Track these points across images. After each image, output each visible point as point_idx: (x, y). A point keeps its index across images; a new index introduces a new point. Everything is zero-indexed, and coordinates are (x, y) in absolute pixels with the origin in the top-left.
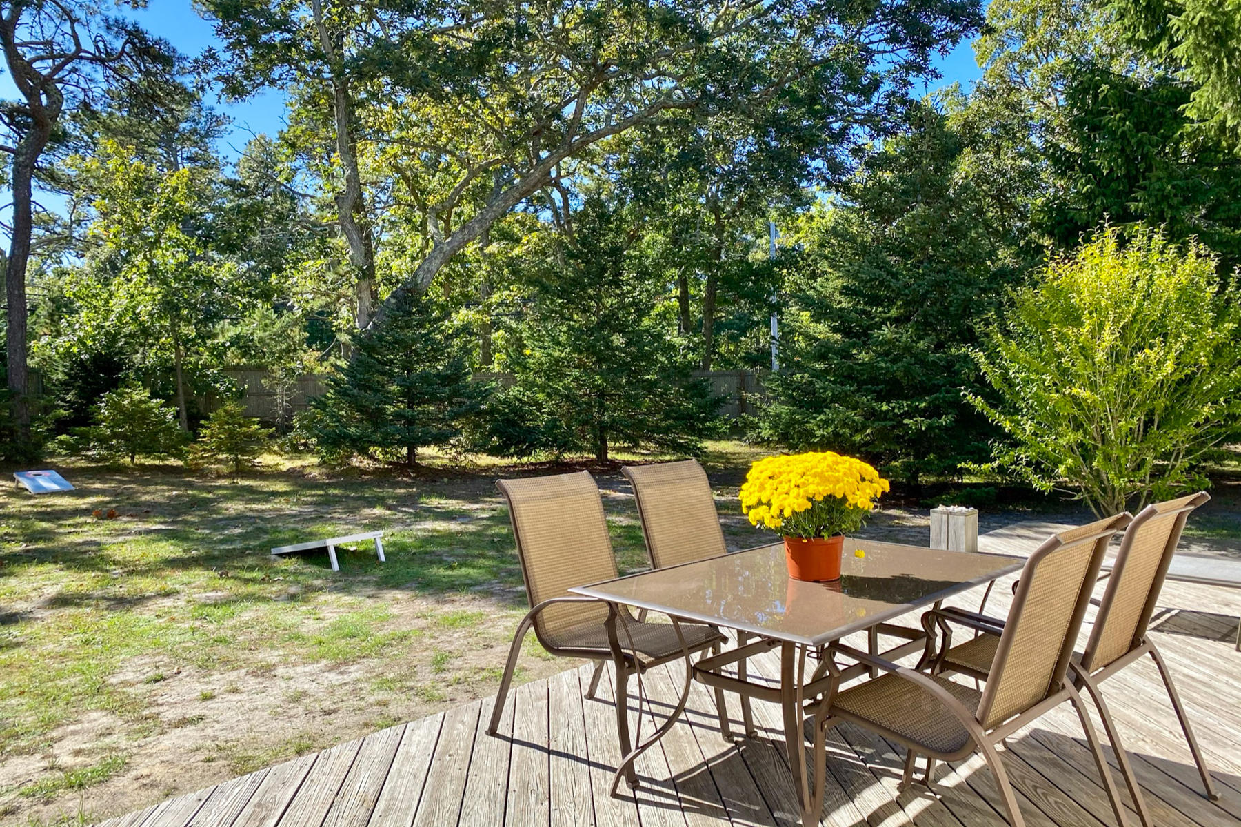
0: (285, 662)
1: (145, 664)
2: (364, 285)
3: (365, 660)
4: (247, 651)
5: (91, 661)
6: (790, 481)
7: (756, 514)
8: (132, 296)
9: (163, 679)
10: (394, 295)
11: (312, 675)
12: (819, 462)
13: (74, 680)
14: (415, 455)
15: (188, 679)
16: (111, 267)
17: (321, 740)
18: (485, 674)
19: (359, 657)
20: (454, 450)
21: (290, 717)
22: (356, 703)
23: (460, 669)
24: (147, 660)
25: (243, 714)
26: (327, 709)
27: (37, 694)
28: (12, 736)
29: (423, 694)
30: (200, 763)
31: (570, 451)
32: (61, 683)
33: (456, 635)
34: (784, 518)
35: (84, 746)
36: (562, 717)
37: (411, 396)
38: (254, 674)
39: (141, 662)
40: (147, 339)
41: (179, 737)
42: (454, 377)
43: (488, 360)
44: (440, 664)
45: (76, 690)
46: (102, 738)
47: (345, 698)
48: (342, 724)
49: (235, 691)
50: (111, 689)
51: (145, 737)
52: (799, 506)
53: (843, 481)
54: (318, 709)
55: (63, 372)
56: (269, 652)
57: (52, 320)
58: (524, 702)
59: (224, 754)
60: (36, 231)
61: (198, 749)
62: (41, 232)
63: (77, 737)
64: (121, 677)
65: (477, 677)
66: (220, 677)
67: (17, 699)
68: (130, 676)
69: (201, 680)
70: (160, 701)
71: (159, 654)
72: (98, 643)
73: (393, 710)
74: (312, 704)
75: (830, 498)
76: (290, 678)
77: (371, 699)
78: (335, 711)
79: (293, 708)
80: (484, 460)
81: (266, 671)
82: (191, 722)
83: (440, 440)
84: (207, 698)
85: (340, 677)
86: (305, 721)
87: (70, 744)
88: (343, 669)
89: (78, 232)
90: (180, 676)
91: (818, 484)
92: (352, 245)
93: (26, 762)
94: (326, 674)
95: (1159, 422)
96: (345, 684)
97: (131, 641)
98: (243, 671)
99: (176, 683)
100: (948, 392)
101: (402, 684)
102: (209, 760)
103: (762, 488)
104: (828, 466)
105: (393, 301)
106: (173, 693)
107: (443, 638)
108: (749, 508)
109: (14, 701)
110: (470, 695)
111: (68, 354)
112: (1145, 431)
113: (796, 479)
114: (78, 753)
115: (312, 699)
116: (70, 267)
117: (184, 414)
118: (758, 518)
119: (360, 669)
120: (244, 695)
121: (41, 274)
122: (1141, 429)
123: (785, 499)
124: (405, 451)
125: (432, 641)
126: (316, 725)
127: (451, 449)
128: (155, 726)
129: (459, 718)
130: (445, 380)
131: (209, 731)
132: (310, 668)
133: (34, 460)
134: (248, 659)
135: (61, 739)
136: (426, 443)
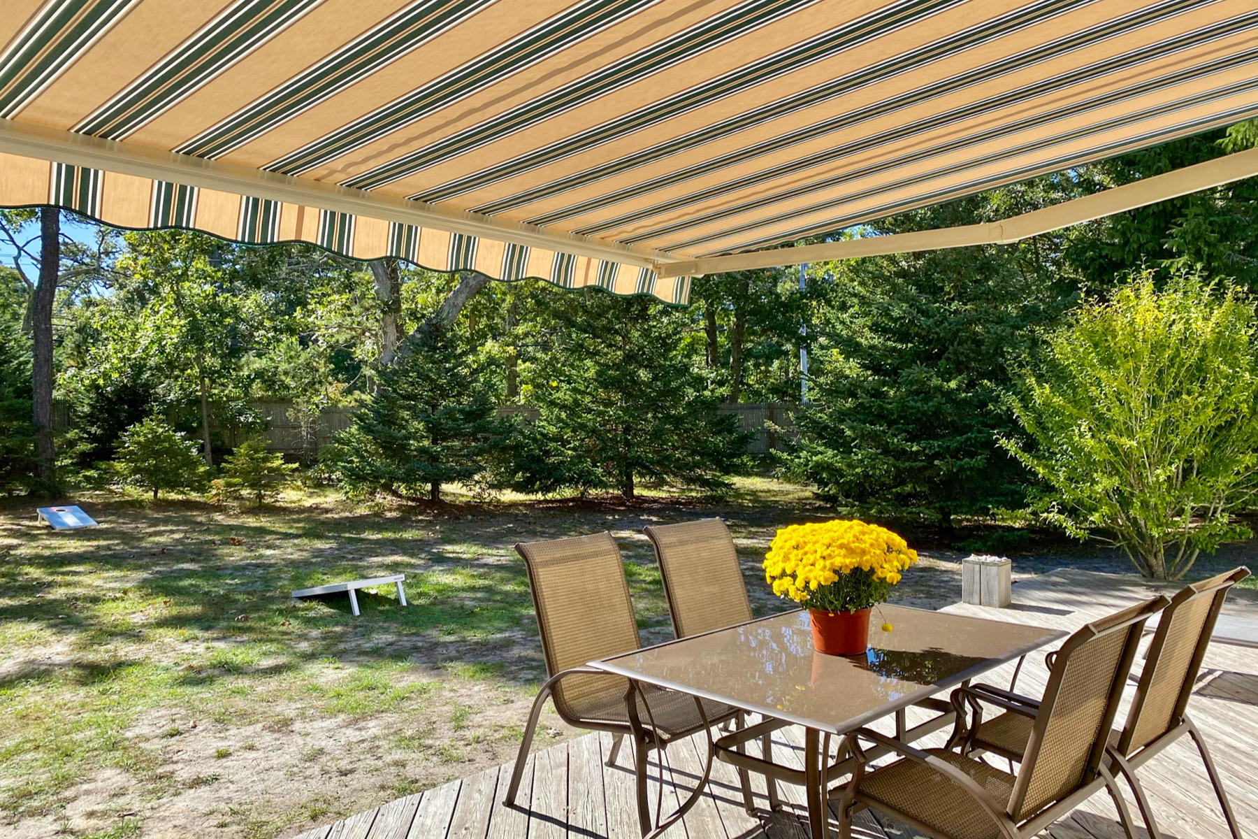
0: (303, 716)
1: (162, 717)
2: (389, 319)
3: (384, 715)
4: (264, 704)
5: (106, 713)
6: (816, 552)
7: (780, 585)
8: (158, 328)
9: (179, 733)
10: (419, 330)
11: (329, 730)
12: (845, 531)
13: (89, 733)
14: (439, 492)
15: (204, 734)
16: (139, 297)
17: (336, 804)
18: (505, 732)
19: (377, 711)
20: (478, 486)
21: (305, 778)
22: (372, 762)
23: (479, 726)
24: (163, 712)
25: (258, 773)
26: (343, 769)
27: (52, 749)
28: (25, 796)
29: (442, 754)
30: (213, 829)
31: (595, 487)
32: (77, 737)
33: (476, 689)
34: (809, 591)
35: (96, 808)
36: (582, 787)
37: (436, 432)
38: (271, 729)
39: (157, 714)
40: (172, 372)
41: (193, 799)
42: (478, 413)
43: (514, 391)
44: (459, 722)
45: (91, 745)
46: (115, 799)
47: (362, 757)
48: (359, 786)
49: (251, 748)
50: (127, 743)
51: (159, 798)
52: (826, 580)
53: (869, 552)
54: (335, 769)
55: (89, 404)
56: (287, 705)
57: (79, 352)
58: (543, 769)
59: (237, 818)
60: (65, 263)
61: (212, 813)
62: (69, 263)
63: (90, 797)
64: (137, 731)
65: (497, 736)
66: (237, 731)
67: (32, 753)
68: (146, 730)
69: (218, 735)
70: (175, 758)
71: (176, 705)
72: (115, 693)
73: (411, 771)
74: (329, 764)
75: (857, 570)
76: (307, 734)
77: (388, 759)
78: (352, 771)
79: (309, 767)
80: (509, 496)
81: (283, 726)
82: (205, 782)
83: (464, 476)
84: (222, 755)
85: (357, 733)
86: (320, 783)
87: (83, 805)
88: (361, 724)
89: (106, 262)
90: (196, 731)
91: (845, 556)
92: (377, 279)
93: (38, 824)
94: (344, 730)
95: (1198, 469)
96: (363, 741)
97: (148, 690)
98: (260, 726)
99: (192, 738)
100: (979, 432)
101: (419, 742)
102: (223, 825)
103: (786, 558)
104: (854, 536)
105: (418, 336)
106: (189, 749)
107: (463, 691)
108: (773, 578)
109: (29, 756)
110: (489, 755)
111: (94, 386)
112: (1184, 478)
113: (821, 550)
114: (91, 815)
115: (328, 757)
116: (98, 298)
117: (208, 448)
118: (782, 589)
119: (379, 725)
120: (260, 752)
121: (69, 304)
122: (1180, 476)
123: (810, 571)
124: (429, 487)
125: (452, 694)
126: (332, 786)
127: (475, 486)
128: (169, 786)
129: (476, 787)
130: (470, 416)
131: (223, 793)
132: (328, 723)
133: (58, 496)
134: (265, 712)
135: (75, 799)
136: (450, 480)
